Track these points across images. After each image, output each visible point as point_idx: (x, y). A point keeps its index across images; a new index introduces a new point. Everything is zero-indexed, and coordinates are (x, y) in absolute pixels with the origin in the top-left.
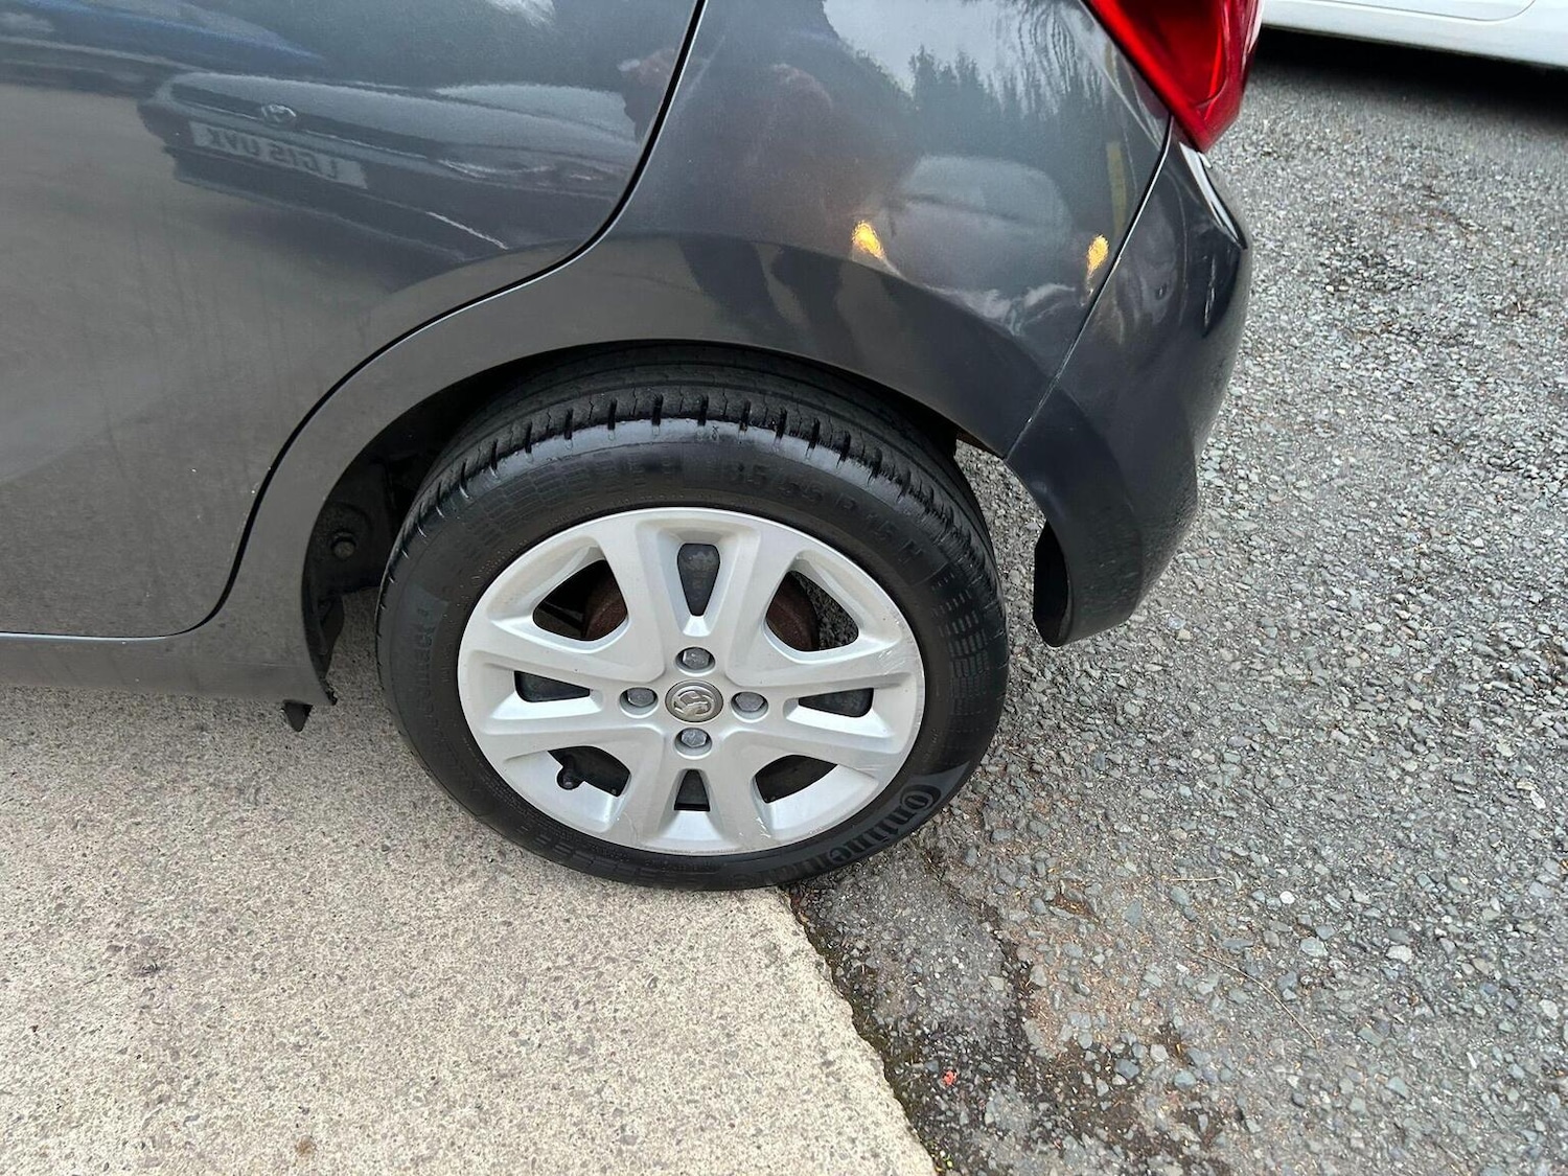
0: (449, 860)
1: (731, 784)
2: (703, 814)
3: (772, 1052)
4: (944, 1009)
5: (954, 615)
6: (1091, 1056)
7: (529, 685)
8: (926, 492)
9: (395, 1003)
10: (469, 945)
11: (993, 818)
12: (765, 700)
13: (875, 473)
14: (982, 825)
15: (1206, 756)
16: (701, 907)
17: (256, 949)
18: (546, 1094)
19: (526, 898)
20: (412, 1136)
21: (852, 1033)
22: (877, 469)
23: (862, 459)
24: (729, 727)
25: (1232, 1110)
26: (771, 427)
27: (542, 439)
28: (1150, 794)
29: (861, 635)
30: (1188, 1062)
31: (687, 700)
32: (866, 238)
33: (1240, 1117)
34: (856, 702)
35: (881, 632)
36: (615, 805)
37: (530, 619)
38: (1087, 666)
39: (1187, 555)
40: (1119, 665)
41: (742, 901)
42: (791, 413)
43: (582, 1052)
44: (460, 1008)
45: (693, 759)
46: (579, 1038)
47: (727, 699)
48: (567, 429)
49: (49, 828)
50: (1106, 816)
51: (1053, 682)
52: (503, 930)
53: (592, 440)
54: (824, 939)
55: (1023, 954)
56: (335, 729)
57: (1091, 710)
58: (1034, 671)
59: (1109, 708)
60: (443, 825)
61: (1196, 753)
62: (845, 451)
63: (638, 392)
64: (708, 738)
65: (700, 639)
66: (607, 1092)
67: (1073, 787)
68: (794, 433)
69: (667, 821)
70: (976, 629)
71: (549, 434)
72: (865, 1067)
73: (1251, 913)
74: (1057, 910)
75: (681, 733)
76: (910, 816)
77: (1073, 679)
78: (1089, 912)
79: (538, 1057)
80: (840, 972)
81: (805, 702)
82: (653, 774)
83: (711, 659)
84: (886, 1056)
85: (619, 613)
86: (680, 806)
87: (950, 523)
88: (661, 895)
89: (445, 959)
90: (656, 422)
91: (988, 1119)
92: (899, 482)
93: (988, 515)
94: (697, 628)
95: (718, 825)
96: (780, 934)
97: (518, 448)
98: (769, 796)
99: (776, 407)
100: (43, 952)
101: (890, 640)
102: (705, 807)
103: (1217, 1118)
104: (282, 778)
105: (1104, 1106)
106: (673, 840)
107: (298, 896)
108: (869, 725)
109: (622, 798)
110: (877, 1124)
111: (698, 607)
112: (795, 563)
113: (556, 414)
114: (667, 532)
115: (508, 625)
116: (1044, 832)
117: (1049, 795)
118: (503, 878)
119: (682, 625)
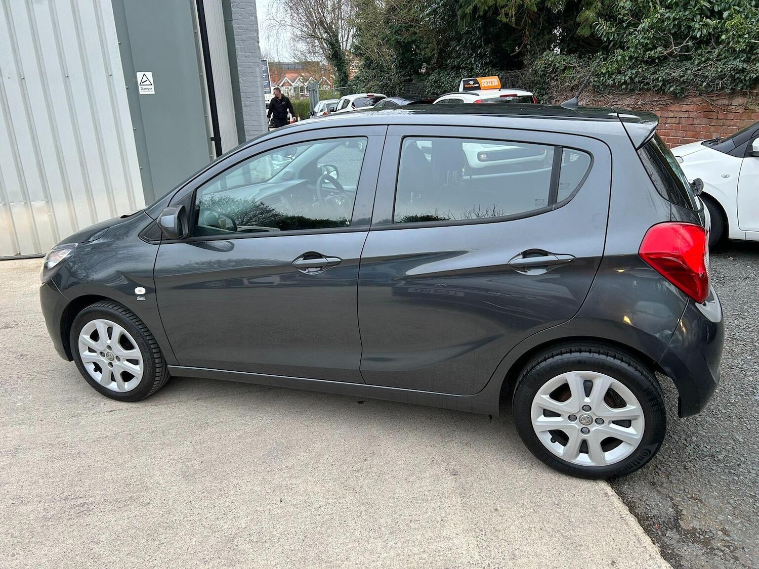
0: (519, 464)
1: (595, 445)
2: (587, 454)
3: (606, 513)
4: (655, 512)
5: (650, 400)
6: (698, 530)
7: (546, 414)
8: (641, 371)
9: (511, 489)
10: (526, 481)
11: (671, 478)
12: (604, 421)
13: (629, 366)
14: (668, 479)
15: (744, 471)
16: (586, 483)
17: (477, 474)
18: (549, 511)
19: (540, 475)
20: (519, 512)
21: (629, 513)
22: (629, 365)
23: (626, 362)
24: (594, 428)
25: (741, 547)
26: (605, 355)
27: (556, 356)
28: (724, 477)
29: (627, 405)
30: (728, 536)
31: (584, 419)
32: (627, 319)
33: (743, 548)
34: (626, 423)
35: (632, 404)
36: (564, 449)
37: (549, 396)
38: (706, 445)
39: (745, 419)
40: (717, 446)
41: (597, 483)
42: (610, 353)
43: (558, 505)
44: (527, 492)
45: (585, 436)
46: (556, 502)
47: (594, 420)
48: (561, 354)
49: (427, 446)
50: (709, 481)
51: (694, 448)
52: (535, 480)
53: (567, 356)
54: (620, 494)
55: (680, 508)
56: (486, 434)
57: (706, 456)
58: (688, 445)
59: (712, 456)
60: (516, 457)
61: (741, 470)
62: (622, 361)
63: (576, 347)
64: (589, 431)
65: (587, 403)
66: (564, 513)
67: (698, 474)
68: (610, 356)
69: (577, 455)
70: (656, 404)
71: (557, 355)
72: (632, 519)
73: (754, 508)
74: (691, 500)
75: (582, 429)
76: (643, 458)
77: (700, 448)
78: (701, 502)
79: (547, 504)
80: (625, 501)
81: (614, 422)
82: (575, 440)
83: (591, 409)
84: (638, 518)
85: (570, 395)
86: (581, 451)
87: (647, 378)
88: (574, 479)
89: (521, 483)
90: (580, 353)
91: (667, 535)
92: (635, 368)
93: (660, 382)
94: (587, 400)
95: (591, 457)
96: (608, 490)
97: (551, 357)
98: (605, 450)
99: (606, 351)
100: (432, 468)
101: (635, 406)
102: (587, 452)
103: (736, 548)
104: (475, 443)
105: (702, 540)
106: (578, 461)
107: (484, 466)
108: (631, 430)
109: (566, 447)
110: (636, 530)
111: (588, 395)
112: (611, 385)
113: (559, 351)
114: (582, 377)
115: (544, 396)
116: (688, 482)
117: (690, 474)
118: (533, 470)
119: (584, 399)
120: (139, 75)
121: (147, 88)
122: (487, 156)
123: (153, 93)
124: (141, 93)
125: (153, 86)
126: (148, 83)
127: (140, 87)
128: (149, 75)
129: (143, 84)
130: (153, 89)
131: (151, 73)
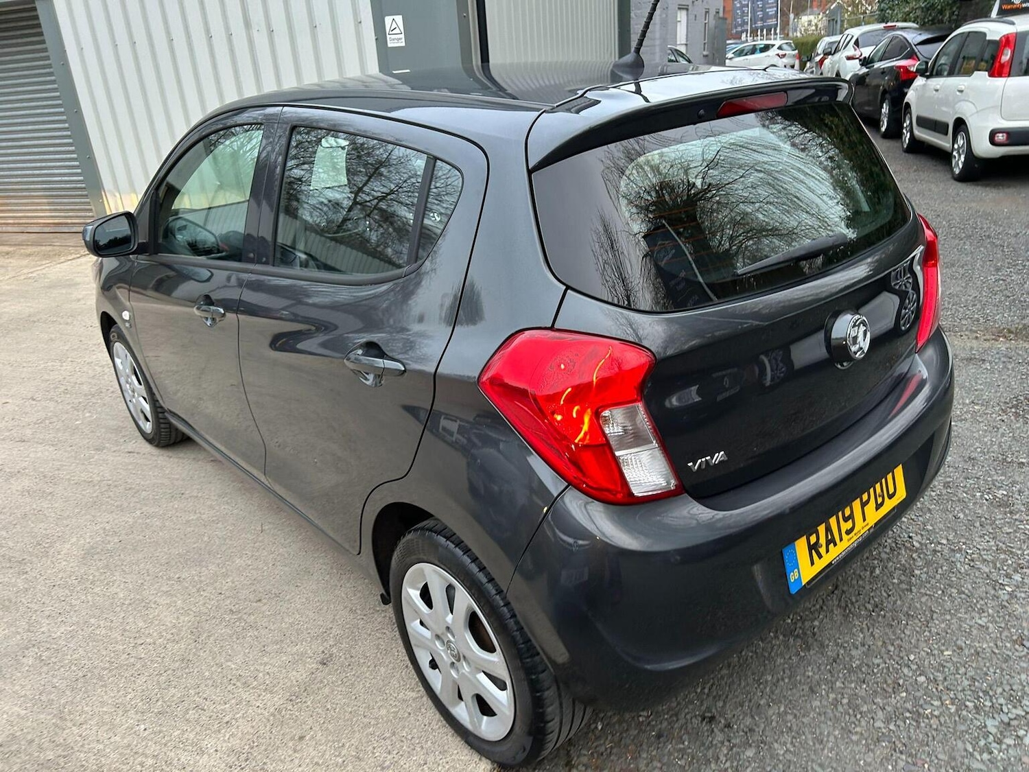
9: (359, 715)
20: (323, 756)
24: (462, 669)
31: (451, 649)
34: (500, 682)
37: (418, 592)
44: (371, 729)
45: (455, 678)
46: (386, 764)
64: (458, 671)
65: (449, 624)
75: (451, 664)
79: (372, 760)
83: (454, 636)
94: (452, 619)
98: (484, 712)
101: (499, 657)
111: (451, 609)
114: (441, 577)
115: (410, 591)
119: (448, 614)
120: (388, 20)
121: (396, 40)
122: (1008, 138)
123: (403, 44)
124: (390, 45)
125: (402, 36)
126: (397, 31)
127: (388, 36)
128: (399, 19)
129: (393, 32)
130: (403, 40)
131: (401, 17)
